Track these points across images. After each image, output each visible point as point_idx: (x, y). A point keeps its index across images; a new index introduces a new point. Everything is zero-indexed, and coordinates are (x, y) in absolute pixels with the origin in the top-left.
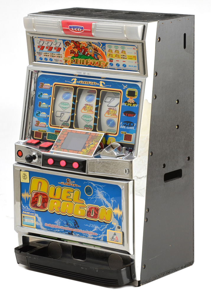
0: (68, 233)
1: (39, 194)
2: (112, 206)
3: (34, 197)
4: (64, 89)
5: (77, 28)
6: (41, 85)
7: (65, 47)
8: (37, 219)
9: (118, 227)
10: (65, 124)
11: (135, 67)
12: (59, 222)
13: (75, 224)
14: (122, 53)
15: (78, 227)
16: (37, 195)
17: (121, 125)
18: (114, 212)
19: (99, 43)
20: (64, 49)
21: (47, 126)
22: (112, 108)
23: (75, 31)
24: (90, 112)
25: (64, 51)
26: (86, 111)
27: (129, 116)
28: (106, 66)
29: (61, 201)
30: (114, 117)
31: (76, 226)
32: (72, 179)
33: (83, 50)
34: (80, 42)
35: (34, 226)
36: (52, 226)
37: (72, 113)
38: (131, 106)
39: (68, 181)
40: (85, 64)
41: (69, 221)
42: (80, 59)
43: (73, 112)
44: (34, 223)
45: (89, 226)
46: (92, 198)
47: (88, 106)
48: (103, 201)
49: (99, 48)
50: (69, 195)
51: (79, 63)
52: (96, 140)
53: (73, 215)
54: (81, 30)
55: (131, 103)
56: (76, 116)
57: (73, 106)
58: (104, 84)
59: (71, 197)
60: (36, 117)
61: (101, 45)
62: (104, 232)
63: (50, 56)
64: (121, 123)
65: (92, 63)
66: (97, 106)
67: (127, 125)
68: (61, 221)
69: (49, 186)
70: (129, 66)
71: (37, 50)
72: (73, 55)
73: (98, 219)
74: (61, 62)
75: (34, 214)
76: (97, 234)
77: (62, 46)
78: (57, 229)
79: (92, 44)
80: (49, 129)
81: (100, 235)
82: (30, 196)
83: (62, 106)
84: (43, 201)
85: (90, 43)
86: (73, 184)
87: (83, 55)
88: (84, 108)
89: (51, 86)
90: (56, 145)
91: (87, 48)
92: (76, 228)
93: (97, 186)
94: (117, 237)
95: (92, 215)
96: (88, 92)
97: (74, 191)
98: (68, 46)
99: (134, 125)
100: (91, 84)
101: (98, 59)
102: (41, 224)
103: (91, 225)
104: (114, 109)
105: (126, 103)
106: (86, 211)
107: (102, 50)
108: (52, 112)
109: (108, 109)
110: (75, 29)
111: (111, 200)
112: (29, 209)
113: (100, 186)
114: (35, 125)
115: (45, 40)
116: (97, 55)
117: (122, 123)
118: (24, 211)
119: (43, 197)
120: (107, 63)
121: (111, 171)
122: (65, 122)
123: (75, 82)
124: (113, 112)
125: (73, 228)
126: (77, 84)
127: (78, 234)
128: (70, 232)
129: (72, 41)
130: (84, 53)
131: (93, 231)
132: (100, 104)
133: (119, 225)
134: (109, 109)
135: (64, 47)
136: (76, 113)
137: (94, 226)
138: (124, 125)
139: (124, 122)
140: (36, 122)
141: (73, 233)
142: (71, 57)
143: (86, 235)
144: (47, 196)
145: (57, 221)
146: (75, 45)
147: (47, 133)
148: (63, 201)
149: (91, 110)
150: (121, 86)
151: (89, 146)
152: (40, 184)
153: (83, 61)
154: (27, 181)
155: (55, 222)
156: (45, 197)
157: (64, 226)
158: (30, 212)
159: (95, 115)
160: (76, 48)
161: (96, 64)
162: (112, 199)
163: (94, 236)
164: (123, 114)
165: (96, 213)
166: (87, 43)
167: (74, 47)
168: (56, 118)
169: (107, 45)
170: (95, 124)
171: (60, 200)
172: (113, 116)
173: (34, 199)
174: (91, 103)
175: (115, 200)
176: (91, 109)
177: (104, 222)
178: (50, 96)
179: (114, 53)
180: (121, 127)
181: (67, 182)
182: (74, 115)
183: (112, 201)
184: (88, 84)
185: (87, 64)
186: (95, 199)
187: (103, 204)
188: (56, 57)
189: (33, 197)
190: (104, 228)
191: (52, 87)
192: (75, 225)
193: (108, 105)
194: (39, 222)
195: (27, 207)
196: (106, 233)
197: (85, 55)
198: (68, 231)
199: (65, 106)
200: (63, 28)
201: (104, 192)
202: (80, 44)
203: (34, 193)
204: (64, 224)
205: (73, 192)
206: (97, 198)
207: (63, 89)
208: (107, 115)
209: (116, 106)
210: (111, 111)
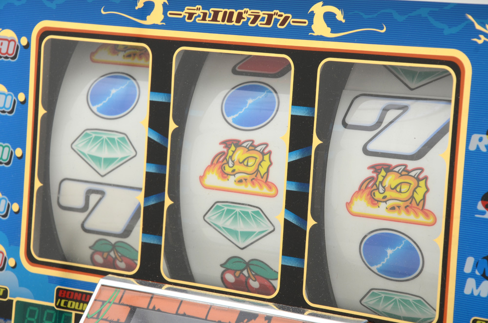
4: (97, 57)
10: (114, 247)
17: (472, 275)
21: (11, 262)
22: (393, 162)
24: (256, 189)
26: (231, 183)
30: (412, 217)
37: (147, 195)
43: (154, 185)
47: (240, 155)
56: (175, 210)
57: (155, 153)
58: (340, 16)
64: (470, 262)
66: (296, 156)
80: (25, 279)
83: (92, 150)
88: (221, 162)
89: (24, 41)
96: (235, 72)
100: (258, 22)
104: (406, 172)
108: (38, 184)
109: (370, 173)
117: (476, 265)
122: (113, 240)
123: (156, 16)
124: (405, 188)
126: (169, 24)
132: (316, 142)
134: (376, 168)
136: (175, 195)
147: (15, 300)
149: (260, 178)
150: (455, 30)
159: (289, 207)
164: (480, 207)
168: (60, 216)
170: (292, 262)
172: (403, 215)
174: (258, 136)
176: (263, 170)
178: (21, 97)
180: (467, 291)
182: (162, 204)
184: (234, 23)
191: (28, 46)
193: (371, 147)
199: (105, 154)
207: (93, 54)
208: (362, 205)
209: (419, 154)
210: (387, 183)
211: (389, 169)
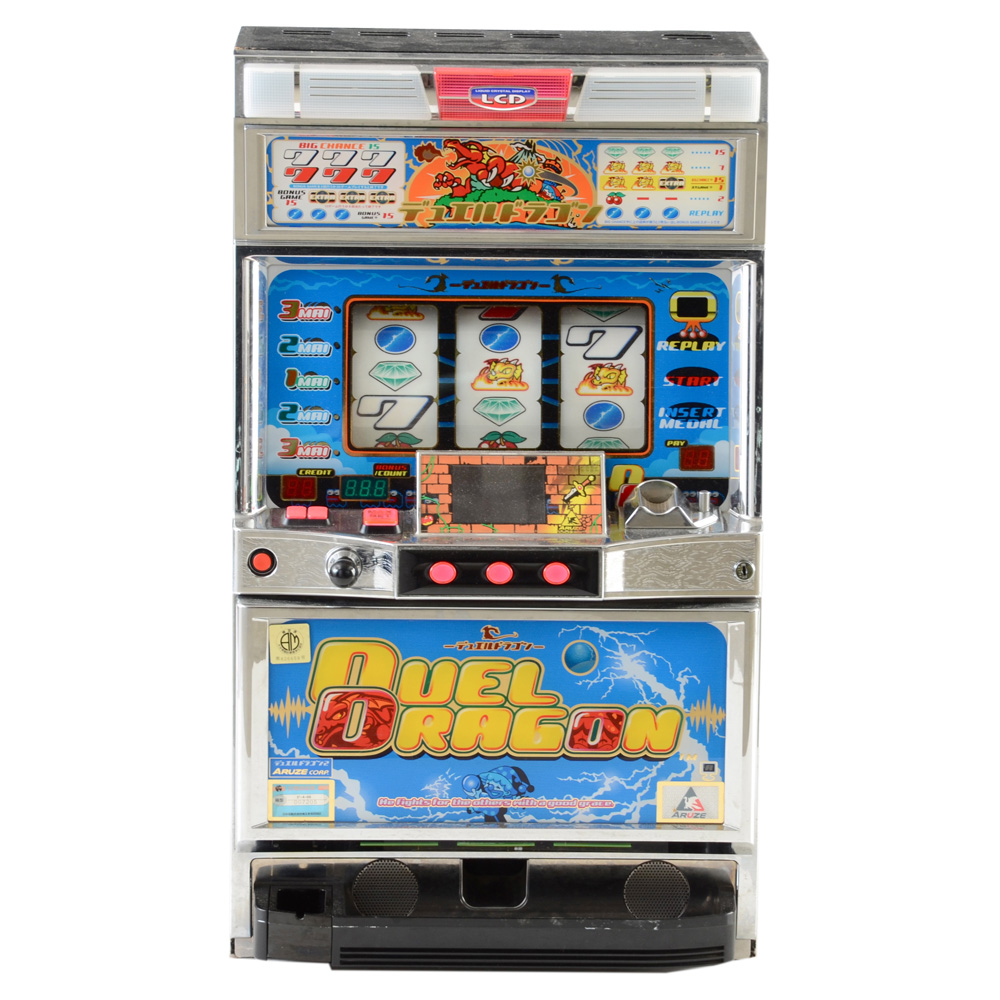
0: (482, 818)
1: (357, 695)
2: (683, 697)
3: (327, 713)
4: (372, 316)
5: (508, 94)
6: (285, 309)
7: (412, 166)
8: (340, 788)
9: (705, 765)
10: (399, 437)
11: (715, 213)
12: (445, 786)
13: (518, 780)
14: (665, 171)
15: (531, 789)
16: (342, 702)
17: (664, 417)
18: (688, 719)
19: (570, 142)
20: (409, 172)
21: (335, 452)
22: (604, 362)
23: (494, 104)
24: (514, 387)
25: (407, 180)
26: (494, 385)
27: (692, 385)
28: (589, 218)
29: (456, 708)
30: (618, 392)
31: (521, 788)
32: (506, 626)
33: (495, 170)
34: (484, 144)
35: (327, 815)
36: (413, 803)
38: (694, 348)
39: (488, 636)
40: (498, 221)
41: (491, 776)
42: (475, 204)
44: (327, 805)
45: (579, 781)
46: (595, 681)
47: (499, 367)
48: (641, 686)
49: (566, 158)
50: (492, 683)
51: (471, 219)
52: (581, 479)
54: (522, 99)
55: (692, 340)
59: (503, 689)
60: (278, 426)
61: (580, 147)
62: (645, 792)
63: (338, 203)
64: (662, 410)
65: (527, 215)
66: (548, 363)
67: (686, 414)
68: (451, 780)
69: (402, 663)
70: (691, 213)
71: (283, 182)
72: (449, 190)
74: (388, 221)
75: (327, 772)
76: (615, 803)
77: (399, 163)
78: (435, 810)
79: (538, 147)
81: (625, 804)
82: (311, 709)
83: (386, 375)
84: (370, 721)
85: (528, 144)
86: (512, 643)
87: (492, 187)
88: (485, 373)
90: (427, 514)
91: (513, 162)
92: (520, 794)
93: (617, 636)
94: (697, 801)
95: (593, 739)
96: (481, 319)
97: (514, 667)
98: (429, 161)
99: (716, 412)
101: (559, 198)
102: (359, 806)
103: (587, 776)
104: (612, 367)
105: (673, 343)
106: (566, 730)
107: (578, 166)
109: (590, 370)
110: (497, 99)
111: (677, 676)
112: (303, 757)
113: (629, 634)
114: (279, 454)
115: (325, 146)
116: (553, 185)
117: (666, 412)
118: (278, 769)
119: (372, 705)
120: (598, 210)
121: (682, 579)
122: (398, 433)
124: (612, 376)
125: (504, 797)
127: (527, 814)
128: (493, 814)
129: (449, 141)
130: (497, 183)
131: (595, 794)
133: (710, 760)
134: (594, 367)
135: (407, 165)
137: (598, 778)
138: (674, 415)
139: (673, 407)
140: (282, 444)
141: (506, 816)
142: (438, 197)
143: (566, 813)
144: (390, 700)
145: (436, 783)
146: (460, 155)
147: (340, 476)
148: (464, 707)
149: (516, 380)
151: (568, 501)
152: (358, 660)
153: (491, 210)
154: (303, 655)
155: (426, 787)
156: (381, 703)
157: (468, 797)
158: (310, 768)
160: (465, 165)
161: (546, 217)
162: (683, 674)
163: (599, 812)
164: (666, 380)
165: (613, 729)
166: (517, 145)
167: (456, 164)
169: (602, 148)
170: (551, 426)
171: (453, 705)
172: (613, 392)
173: (330, 719)
174: (511, 355)
175: (695, 677)
176: (517, 376)
177: (645, 757)
179: (630, 174)
180: (661, 426)
181: (483, 638)
183: (683, 680)
185: (505, 218)
186: (608, 683)
187: (644, 695)
188: (367, 203)
189: (326, 709)
190: (645, 779)
192: (516, 785)
193: (587, 355)
194: (351, 799)
195: (297, 752)
196: (652, 794)
197: (499, 187)
198: (486, 812)
199: (397, 376)
200: (441, 97)
201: (647, 653)
202: (481, 151)
203: (331, 697)
204: (464, 788)
205: (512, 671)
206: (618, 677)
207: (368, 315)
208: (586, 389)
209: (620, 355)
210: (601, 374)
211: (601, 366)
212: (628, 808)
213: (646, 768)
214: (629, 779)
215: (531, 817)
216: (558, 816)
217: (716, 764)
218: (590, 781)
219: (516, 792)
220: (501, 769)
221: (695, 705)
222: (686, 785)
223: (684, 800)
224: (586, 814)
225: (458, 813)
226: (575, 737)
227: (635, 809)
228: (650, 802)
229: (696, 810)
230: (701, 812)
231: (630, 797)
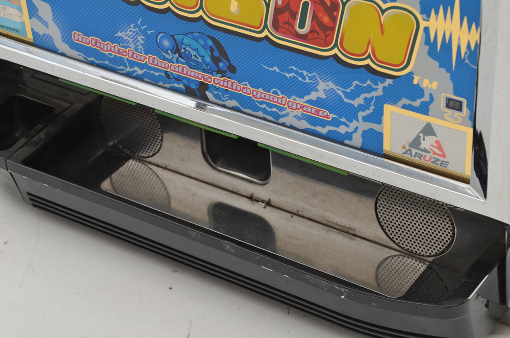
0: (181, 86)
8: (32, 9)
9: (449, 100)
12: (139, 38)
13: (216, 54)
15: (232, 69)
18: (427, 30)
31: (221, 65)
35: (25, 34)
36: (108, 48)
41: (187, 40)
44: (23, 23)
45: (288, 75)
53: (201, 13)
62: (368, 112)
68: (144, 33)
73: (335, 51)
76: (332, 116)
78: (132, 64)
81: (343, 120)
92: (220, 72)
94: (437, 142)
95: (302, 26)
102: (55, 33)
103: (296, 72)
125: (204, 70)
127: (230, 98)
128: (193, 86)
131: (307, 98)
133: (455, 94)
137: (310, 78)
141: (208, 93)
143: (274, 110)
145: (128, 32)
163: (314, 120)
165: (326, 20)
177: (367, 67)
190: (368, 95)
192: (215, 60)
194: (45, 24)
196: (377, 117)
198: (186, 83)
204: (160, 46)
212: (348, 126)
213: (369, 82)
214: (348, 90)
215: (234, 103)
216: (264, 111)
217: (465, 102)
218: (300, 79)
219: (217, 69)
220: (197, 34)
221: (437, 13)
222: (423, 119)
223: (418, 137)
224: (296, 117)
225: (157, 74)
226: (280, 17)
227: (356, 130)
228: (375, 127)
229: (435, 153)
230: (442, 159)
231: (351, 113)
